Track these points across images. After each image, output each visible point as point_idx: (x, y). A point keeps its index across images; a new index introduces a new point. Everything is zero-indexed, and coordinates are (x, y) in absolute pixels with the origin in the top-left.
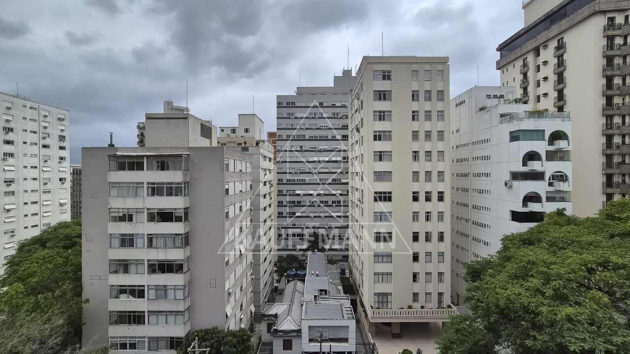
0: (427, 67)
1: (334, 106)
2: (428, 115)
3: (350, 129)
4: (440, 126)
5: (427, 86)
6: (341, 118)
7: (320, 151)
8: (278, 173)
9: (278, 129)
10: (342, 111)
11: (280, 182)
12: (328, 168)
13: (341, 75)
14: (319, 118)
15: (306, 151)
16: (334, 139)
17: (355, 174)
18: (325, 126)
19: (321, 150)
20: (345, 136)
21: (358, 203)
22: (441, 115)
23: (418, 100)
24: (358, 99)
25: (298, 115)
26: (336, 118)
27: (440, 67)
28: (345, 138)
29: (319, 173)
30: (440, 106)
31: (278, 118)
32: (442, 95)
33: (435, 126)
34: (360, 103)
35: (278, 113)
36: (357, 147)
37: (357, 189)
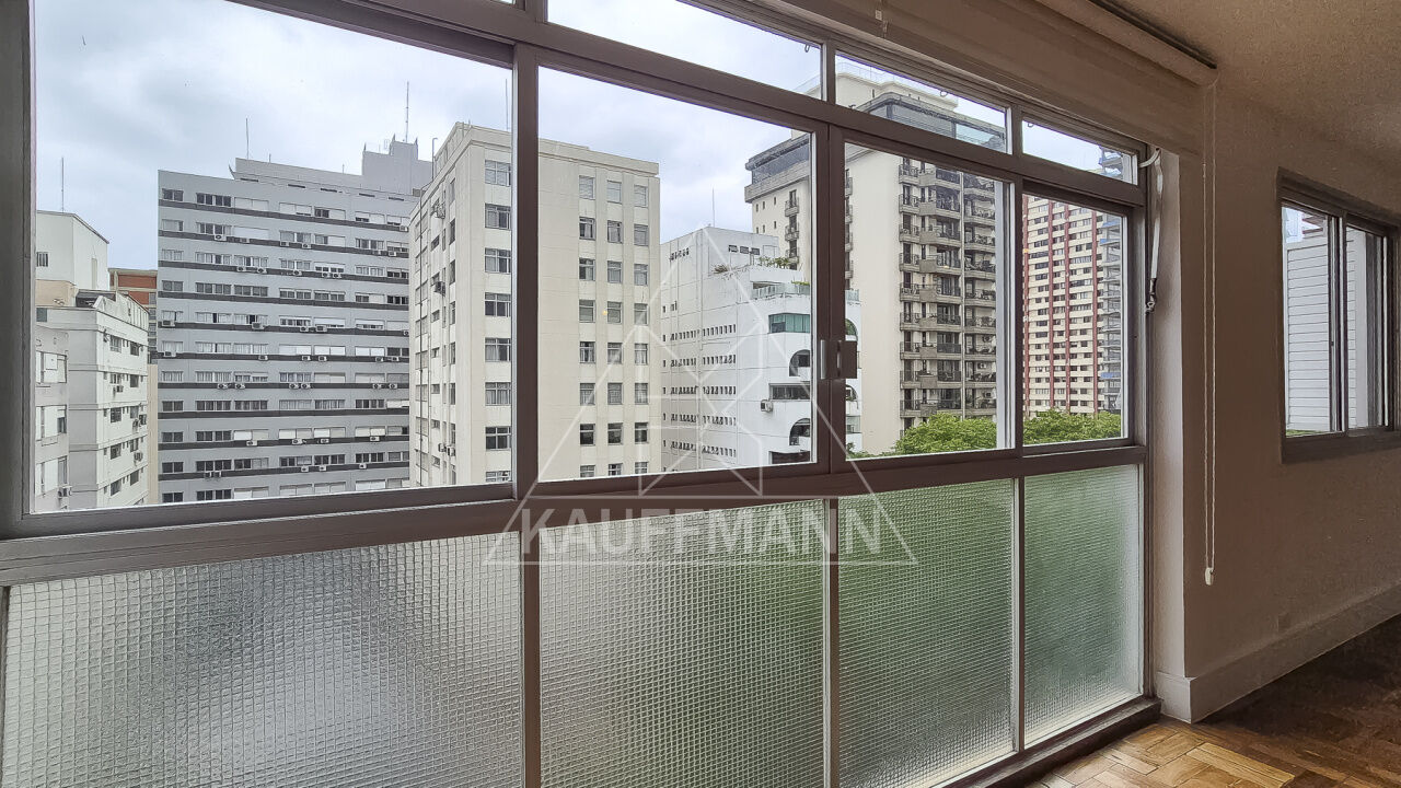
0: (616, 176)
1: (362, 223)
2: (615, 271)
3: (415, 281)
4: (639, 294)
5: (614, 213)
6: (384, 254)
7: (317, 330)
8: (161, 386)
9: (162, 264)
10: (388, 239)
11: (170, 410)
12: (343, 375)
13: (387, 153)
14: (314, 247)
15: (267, 329)
16: (362, 302)
17: (431, 389)
18: (334, 270)
19: (321, 328)
20: (398, 299)
21: (439, 455)
22: (642, 272)
23: (592, 238)
24: (442, 217)
25: (239, 233)
26: (370, 253)
27: (641, 180)
28: (399, 303)
29: (314, 386)
30: (640, 255)
31: (162, 233)
32: (643, 234)
33: (627, 293)
34: (446, 225)
35: (163, 220)
36: (435, 327)
37: (436, 424)
